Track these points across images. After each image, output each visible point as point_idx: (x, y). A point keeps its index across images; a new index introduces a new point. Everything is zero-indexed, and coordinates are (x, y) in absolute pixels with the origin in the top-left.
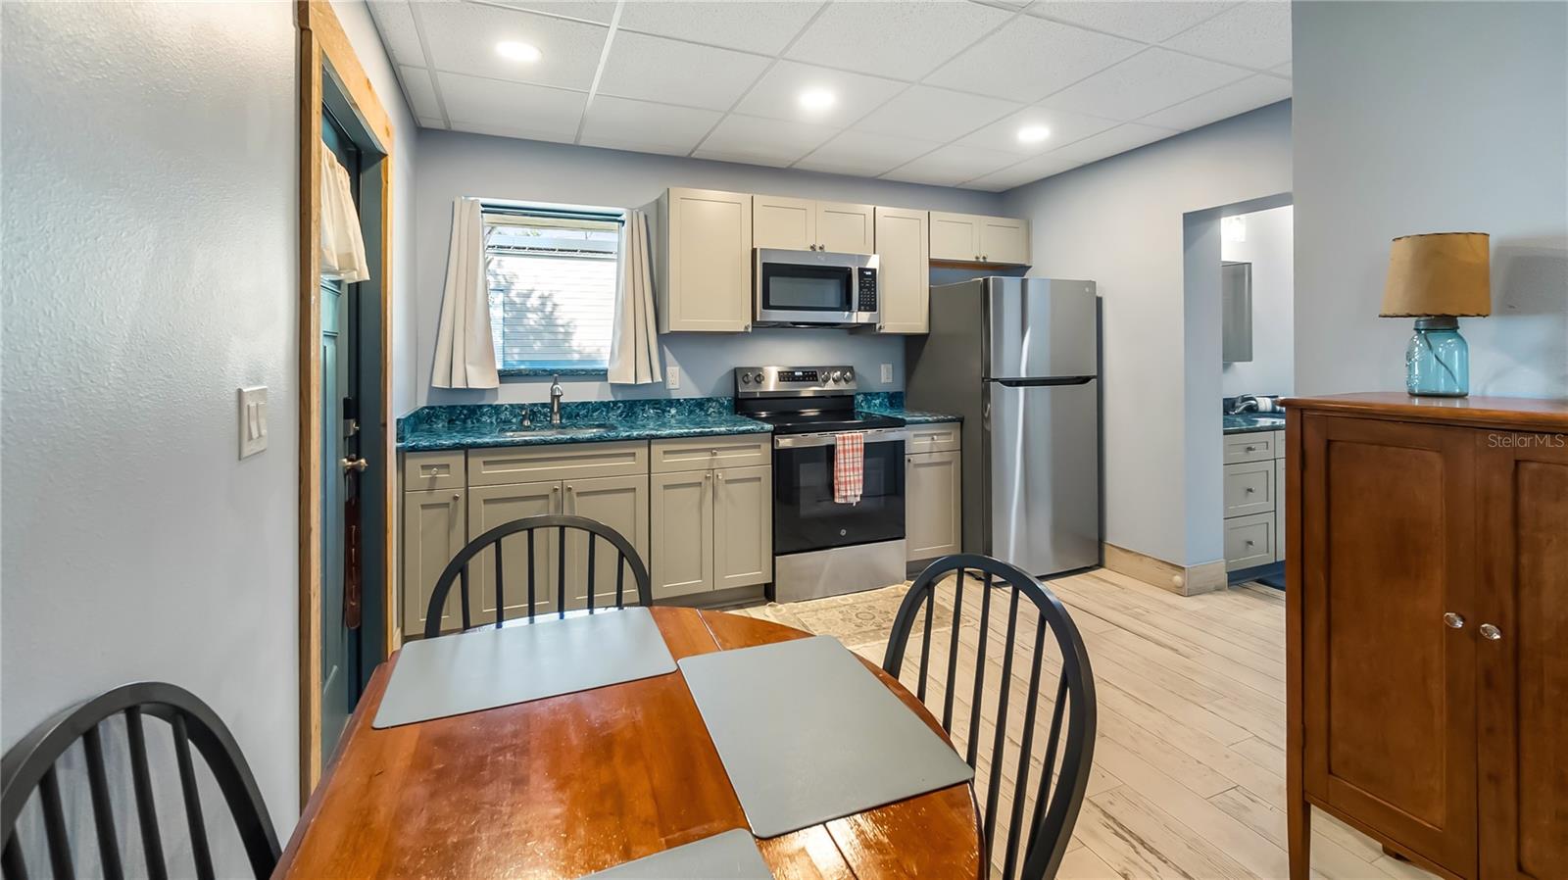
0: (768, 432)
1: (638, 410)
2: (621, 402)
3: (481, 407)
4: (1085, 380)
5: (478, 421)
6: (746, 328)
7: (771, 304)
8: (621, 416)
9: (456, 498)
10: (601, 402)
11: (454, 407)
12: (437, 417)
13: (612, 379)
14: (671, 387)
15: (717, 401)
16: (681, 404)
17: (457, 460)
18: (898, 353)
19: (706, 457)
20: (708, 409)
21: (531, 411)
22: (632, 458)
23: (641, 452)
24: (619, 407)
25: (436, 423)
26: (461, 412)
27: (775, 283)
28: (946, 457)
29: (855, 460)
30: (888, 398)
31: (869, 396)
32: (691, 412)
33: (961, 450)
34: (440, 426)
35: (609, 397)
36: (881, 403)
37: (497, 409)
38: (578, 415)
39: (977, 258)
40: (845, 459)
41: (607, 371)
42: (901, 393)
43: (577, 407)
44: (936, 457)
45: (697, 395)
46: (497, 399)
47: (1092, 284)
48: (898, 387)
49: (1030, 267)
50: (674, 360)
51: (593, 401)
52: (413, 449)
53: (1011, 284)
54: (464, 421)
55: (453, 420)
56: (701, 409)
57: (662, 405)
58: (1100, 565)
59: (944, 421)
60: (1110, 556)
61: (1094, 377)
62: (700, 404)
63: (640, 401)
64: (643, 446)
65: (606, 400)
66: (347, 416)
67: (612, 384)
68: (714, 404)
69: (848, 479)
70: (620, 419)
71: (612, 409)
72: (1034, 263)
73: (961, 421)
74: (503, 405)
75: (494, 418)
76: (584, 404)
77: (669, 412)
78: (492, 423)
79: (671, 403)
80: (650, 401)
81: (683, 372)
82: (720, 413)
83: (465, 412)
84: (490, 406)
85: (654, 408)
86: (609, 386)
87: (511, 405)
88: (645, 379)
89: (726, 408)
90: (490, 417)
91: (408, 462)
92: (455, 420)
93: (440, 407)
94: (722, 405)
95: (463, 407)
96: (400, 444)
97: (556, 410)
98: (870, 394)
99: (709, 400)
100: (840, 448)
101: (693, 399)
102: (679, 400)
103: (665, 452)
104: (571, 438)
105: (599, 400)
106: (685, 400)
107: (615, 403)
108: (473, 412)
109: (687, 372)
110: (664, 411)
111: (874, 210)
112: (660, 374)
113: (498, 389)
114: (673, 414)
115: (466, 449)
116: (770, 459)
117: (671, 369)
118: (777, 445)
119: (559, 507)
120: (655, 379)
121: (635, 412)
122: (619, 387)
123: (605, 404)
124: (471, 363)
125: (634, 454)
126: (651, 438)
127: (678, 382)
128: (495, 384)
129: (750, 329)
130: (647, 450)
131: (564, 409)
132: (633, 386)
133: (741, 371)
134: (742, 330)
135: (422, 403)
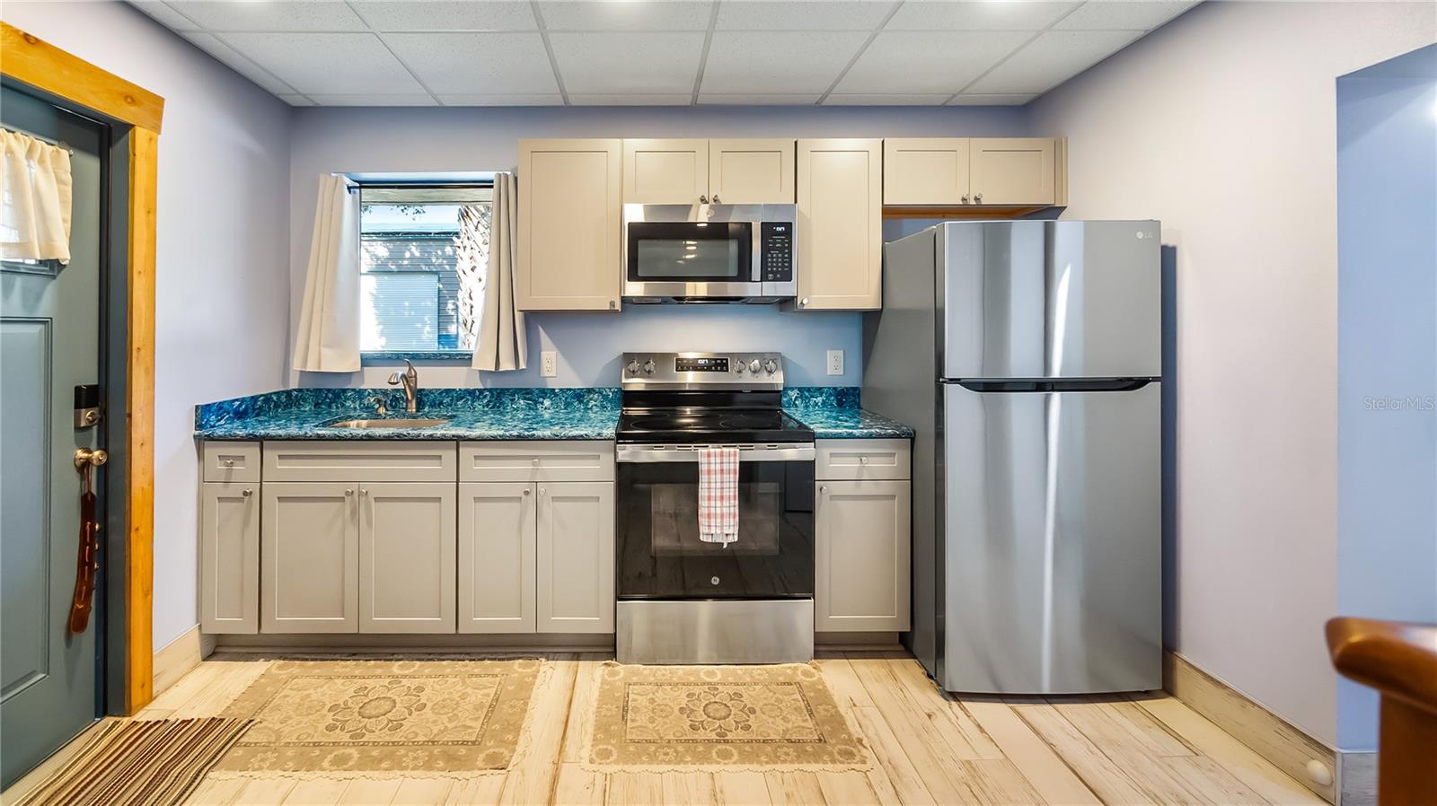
0: (603, 437)
1: (506, 400)
2: (490, 390)
3: (344, 391)
4: (1138, 383)
5: (343, 406)
6: (612, 304)
7: (640, 274)
8: (487, 406)
9: (250, 493)
10: (466, 390)
11: (320, 390)
12: (305, 400)
13: (477, 365)
14: (546, 374)
15: (601, 393)
16: (556, 395)
17: (252, 451)
18: (853, 333)
19: (527, 466)
20: (588, 401)
21: (394, 396)
22: (438, 462)
23: (449, 455)
24: (485, 396)
25: (303, 406)
26: (326, 397)
27: (645, 249)
28: (885, 488)
29: (726, 485)
30: (836, 396)
31: (807, 392)
32: (567, 405)
33: (912, 480)
34: (307, 409)
35: (477, 384)
36: (824, 403)
37: (360, 394)
38: (441, 403)
39: (964, 199)
40: (709, 482)
41: (472, 355)
42: (855, 389)
43: (441, 394)
44: (868, 488)
45: (577, 384)
46: (363, 383)
47: (1155, 225)
48: (852, 381)
49: (1065, 207)
50: (550, 342)
51: (457, 388)
52: (210, 438)
53: (1026, 235)
54: (329, 407)
55: (318, 404)
56: (581, 402)
57: (534, 396)
58: (1168, 689)
59: (879, 436)
60: (1183, 679)
61: (1155, 379)
62: (580, 395)
63: (508, 390)
64: (452, 449)
65: (472, 388)
66: (80, 405)
67: (481, 372)
68: (596, 396)
69: (713, 510)
70: (486, 409)
71: (478, 398)
72: (1071, 201)
73: (912, 438)
74: (366, 390)
75: (358, 402)
76: (448, 391)
77: (542, 403)
78: (355, 408)
79: (545, 393)
80: (520, 390)
81: (560, 356)
82: (603, 407)
83: (330, 395)
84: (353, 390)
85: (525, 399)
87: (374, 390)
88: (507, 365)
89: (614, 407)
90: (353, 402)
91: (207, 452)
92: (321, 404)
93: (307, 390)
94: (606, 397)
95: (329, 390)
96: (197, 432)
97: (410, 397)
98: (809, 390)
99: (590, 391)
100: (703, 468)
101: (570, 390)
102: (554, 390)
103: (477, 458)
104: (367, 435)
105: (463, 387)
106: (561, 390)
107: (481, 391)
108: (338, 395)
109: (564, 354)
110: (536, 403)
111: (796, 143)
112: (529, 360)
113: (361, 373)
114: (547, 403)
115: (261, 440)
116: (611, 474)
117: (543, 353)
118: (620, 459)
119: (355, 512)
120: (523, 366)
121: (502, 403)
122: (484, 374)
123: (471, 392)
124: (327, 346)
125: (440, 457)
126: (458, 440)
127: (556, 368)
128: (358, 368)
129: (618, 307)
130: (454, 453)
131: (421, 397)
132: (497, 372)
133: (628, 358)
134: (607, 307)
135: (294, 384)
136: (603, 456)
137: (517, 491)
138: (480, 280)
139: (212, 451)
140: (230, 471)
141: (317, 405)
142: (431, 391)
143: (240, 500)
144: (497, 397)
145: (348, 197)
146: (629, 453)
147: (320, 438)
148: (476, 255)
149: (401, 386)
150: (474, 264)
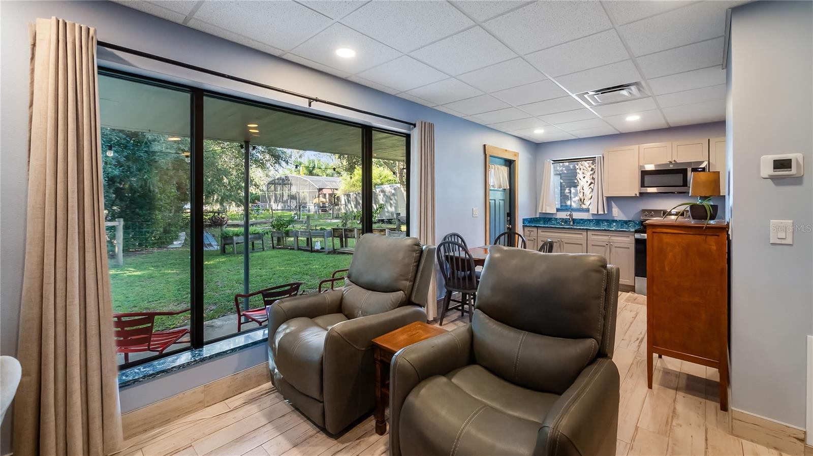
0: (632, 232)
1: (601, 223)
2: (595, 220)
3: (552, 218)
6: (636, 194)
7: (645, 185)
9: (535, 239)
11: (545, 218)
12: (541, 220)
13: (591, 212)
14: (614, 215)
15: (634, 222)
16: (618, 222)
17: (535, 230)
19: (607, 238)
20: (629, 224)
21: (565, 220)
26: (546, 220)
27: (647, 178)
32: (622, 225)
35: (591, 218)
37: (556, 219)
41: (589, 209)
45: (625, 219)
46: (557, 216)
50: (616, 206)
51: (585, 218)
52: (526, 226)
54: (548, 222)
56: (626, 224)
57: (610, 222)
62: (626, 222)
63: (601, 220)
64: (585, 232)
66: (508, 216)
67: (592, 214)
74: (558, 218)
76: (582, 219)
79: (614, 221)
80: (606, 220)
81: (619, 210)
83: (548, 219)
84: (554, 218)
85: (607, 222)
86: (591, 215)
87: (560, 218)
88: (601, 212)
89: (637, 224)
90: (554, 221)
91: (525, 229)
93: (542, 217)
96: (523, 224)
97: (571, 221)
99: (629, 221)
101: (623, 220)
102: (617, 220)
103: (592, 234)
105: (587, 218)
106: (620, 220)
107: (592, 220)
108: (550, 219)
109: (620, 210)
110: (611, 224)
111: (709, 140)
112: (608, 211)
113: (556, 214)
114: (614, 224)
115: (537, 227)
116: (633, 242)
117: (613, 209)
118: (636, 237)
119: (560, 246)
120: (606, 212)
121: (599, 223)
122: (593, 215)
123: (589, 220)
124: (548, 206)
125: (582, 234)
126: (587, 229)
127: (617, 213)
128: (555, 212)
129: (638, 195)
130: (586, 233)
131: (574, 220)
132: (597, 214)
133: (644, 211)
134: (634, 195)
135: (538, 216)
136: (631, 237)
137: (604, 244)
138: (587, 182)
139: (526, 229)
140: (530, 234)
141: (544, 222)
142: (577, 219)
143: (533, 240)
144: (598, 222)
145: (552, 166)
146: (638, 236)
147: (551, 227)
148: (585, 172)
149: (568, 217)
150: (584, 175)
